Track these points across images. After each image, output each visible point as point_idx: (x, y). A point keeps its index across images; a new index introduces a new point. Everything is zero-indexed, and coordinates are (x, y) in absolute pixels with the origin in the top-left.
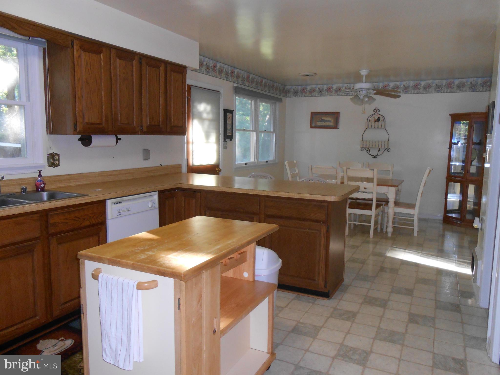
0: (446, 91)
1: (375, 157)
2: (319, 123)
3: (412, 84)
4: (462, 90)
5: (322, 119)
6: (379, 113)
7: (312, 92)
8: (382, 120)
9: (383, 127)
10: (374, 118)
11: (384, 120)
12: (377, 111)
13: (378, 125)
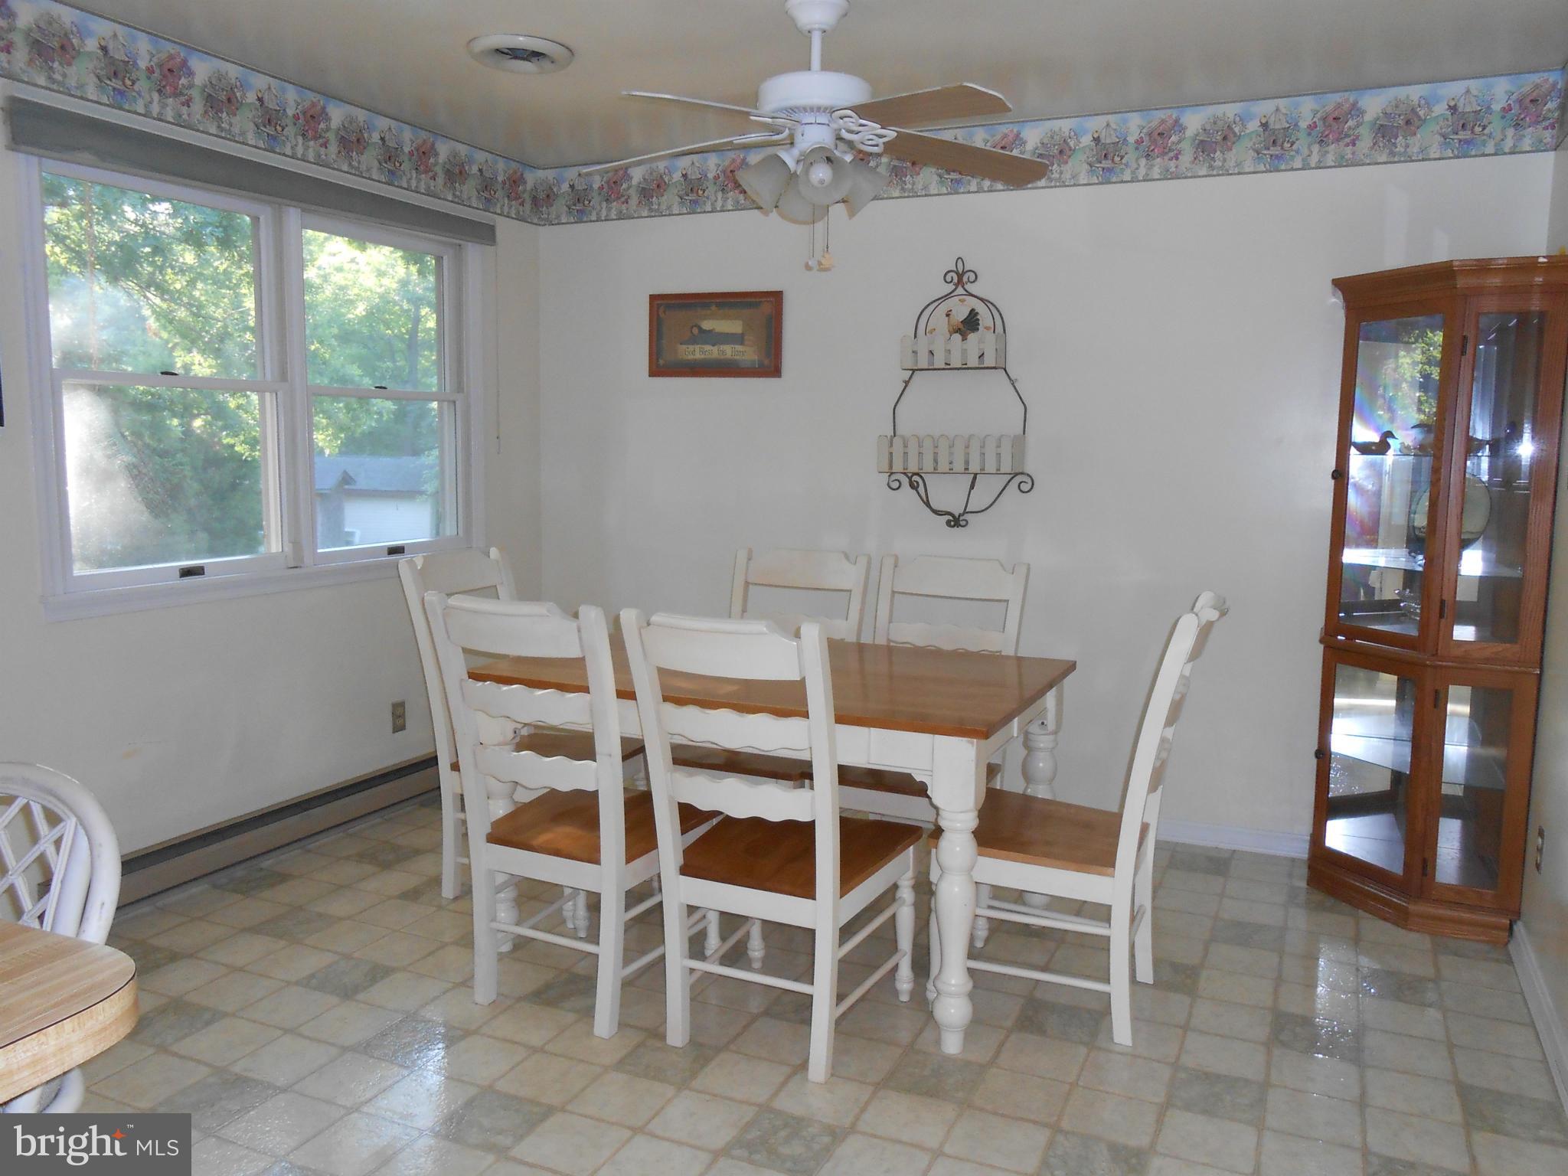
0: (1314, 160)
1: (956, 521)
2: (691, 348)
3: (1135, 125)
4: (1402, 150)
5: (701, 330)
6: (970, 287)
7: (652, 190)
8: (987, 328)
9: (989, 361)
10: (948, 315)
11: (999, 329)
12: (965, 279)
13: (964, 352)
